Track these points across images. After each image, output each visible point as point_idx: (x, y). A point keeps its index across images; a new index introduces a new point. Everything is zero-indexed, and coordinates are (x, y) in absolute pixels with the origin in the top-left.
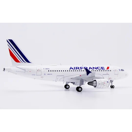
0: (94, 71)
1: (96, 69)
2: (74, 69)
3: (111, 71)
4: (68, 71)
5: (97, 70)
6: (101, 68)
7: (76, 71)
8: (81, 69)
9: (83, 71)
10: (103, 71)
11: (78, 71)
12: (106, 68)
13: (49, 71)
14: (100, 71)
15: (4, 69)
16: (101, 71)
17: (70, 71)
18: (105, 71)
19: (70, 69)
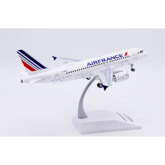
0: (112, 61)
1: (114, 58)
2: (92, 64)
3: (129, 56)
4: (86, 68)
5: (115, 60)
6: (119, 56)
7: (94, 66)
8: (99, 63)
9: (101, 64)
10: (122, 58)
11: (96, 65)
12: (124, 55)
13: (67, 73)
14: (118, 59)
15: (22, 81)
16: (120, 59)
17: (88, 68)
18: (123, 58)
19: (88, 66)
